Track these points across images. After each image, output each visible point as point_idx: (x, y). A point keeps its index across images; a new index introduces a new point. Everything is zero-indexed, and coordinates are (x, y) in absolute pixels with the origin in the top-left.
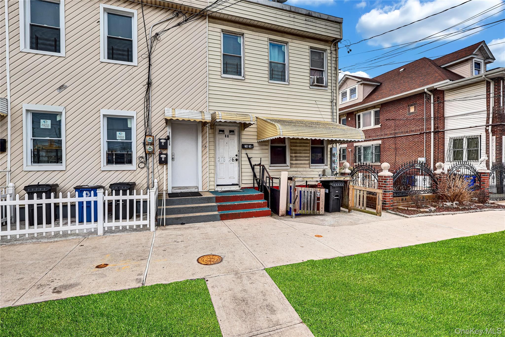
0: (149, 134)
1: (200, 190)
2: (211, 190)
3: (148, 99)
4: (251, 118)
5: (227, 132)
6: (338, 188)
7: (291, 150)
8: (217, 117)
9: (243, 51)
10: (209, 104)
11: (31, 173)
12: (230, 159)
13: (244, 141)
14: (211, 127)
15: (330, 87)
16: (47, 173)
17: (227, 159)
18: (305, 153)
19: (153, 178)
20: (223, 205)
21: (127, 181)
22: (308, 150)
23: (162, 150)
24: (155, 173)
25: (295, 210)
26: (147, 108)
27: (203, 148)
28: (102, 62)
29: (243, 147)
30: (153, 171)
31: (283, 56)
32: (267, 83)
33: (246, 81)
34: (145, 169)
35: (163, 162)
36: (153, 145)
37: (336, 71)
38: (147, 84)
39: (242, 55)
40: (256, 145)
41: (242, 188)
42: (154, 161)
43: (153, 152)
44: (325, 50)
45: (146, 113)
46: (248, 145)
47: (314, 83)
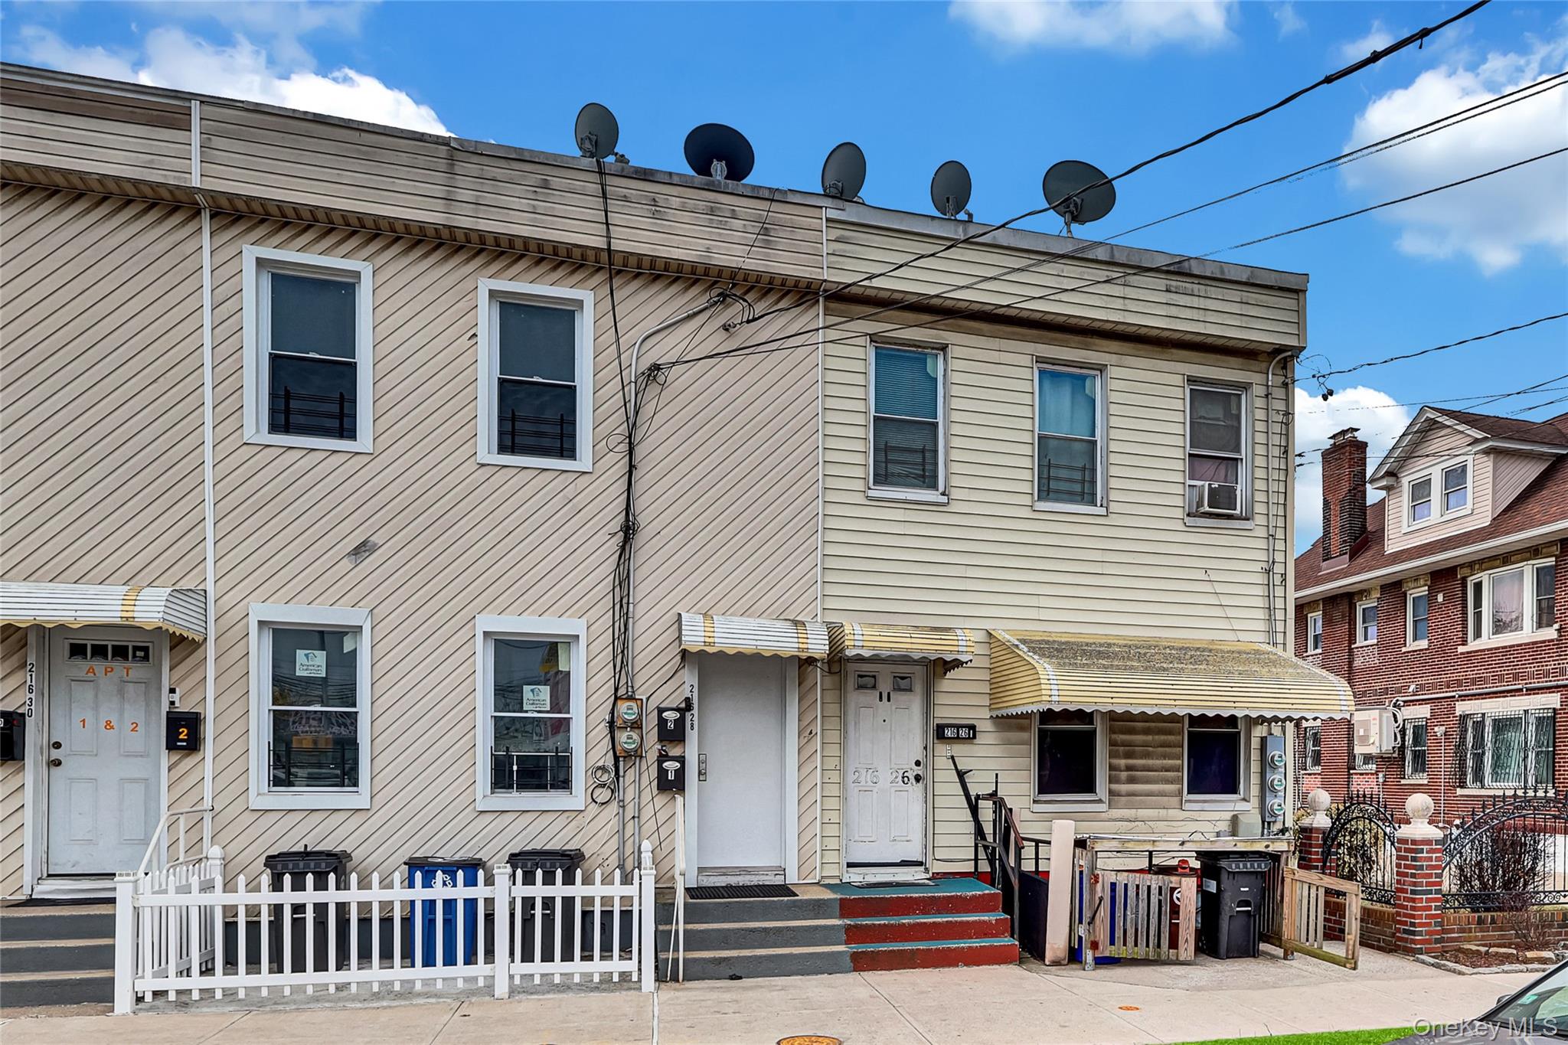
0: (627, 692)
1: (792, 878)
2: (827, 881)
3: (623, 580)
4: (960, 643)
5: (885, 686)
6: (1247, 879)
7: (1113, 743)
8: (847, 643)
9: (944, 403)
10: (823, 589)
11: (272, 818)
12: (894, 775)
13: (944, 713)
14: (830, 669)
15: (1260, 520)
16: (316, 818)
17: (885, 777)
18: (1165, 756)
19: (637, 837)
20: (861, 925)
21: (554, 845)
22: (1175, 746)
23: (668, 746)
24: (643, 819)
25: (1095, 946)
26: (621, 606)
27: (802, 737)
28: (483, 465)
29: (940, 733)
30: (639, 814)
31: (1091, 414)
32: (1026, 513)
33: (954, 507)
34: (614, 807)
35: (671, 785)
36: (638, 728)
37: (1287, 458)
38: (621, 530)
39: (940, 420)
40: (985, 726)
41: (936, 877)
42: (641, 779)
43: (639, 751)
44: (1246, 387)
45: (617, 625)
46: (958, 727)
47: (1202, 506)
